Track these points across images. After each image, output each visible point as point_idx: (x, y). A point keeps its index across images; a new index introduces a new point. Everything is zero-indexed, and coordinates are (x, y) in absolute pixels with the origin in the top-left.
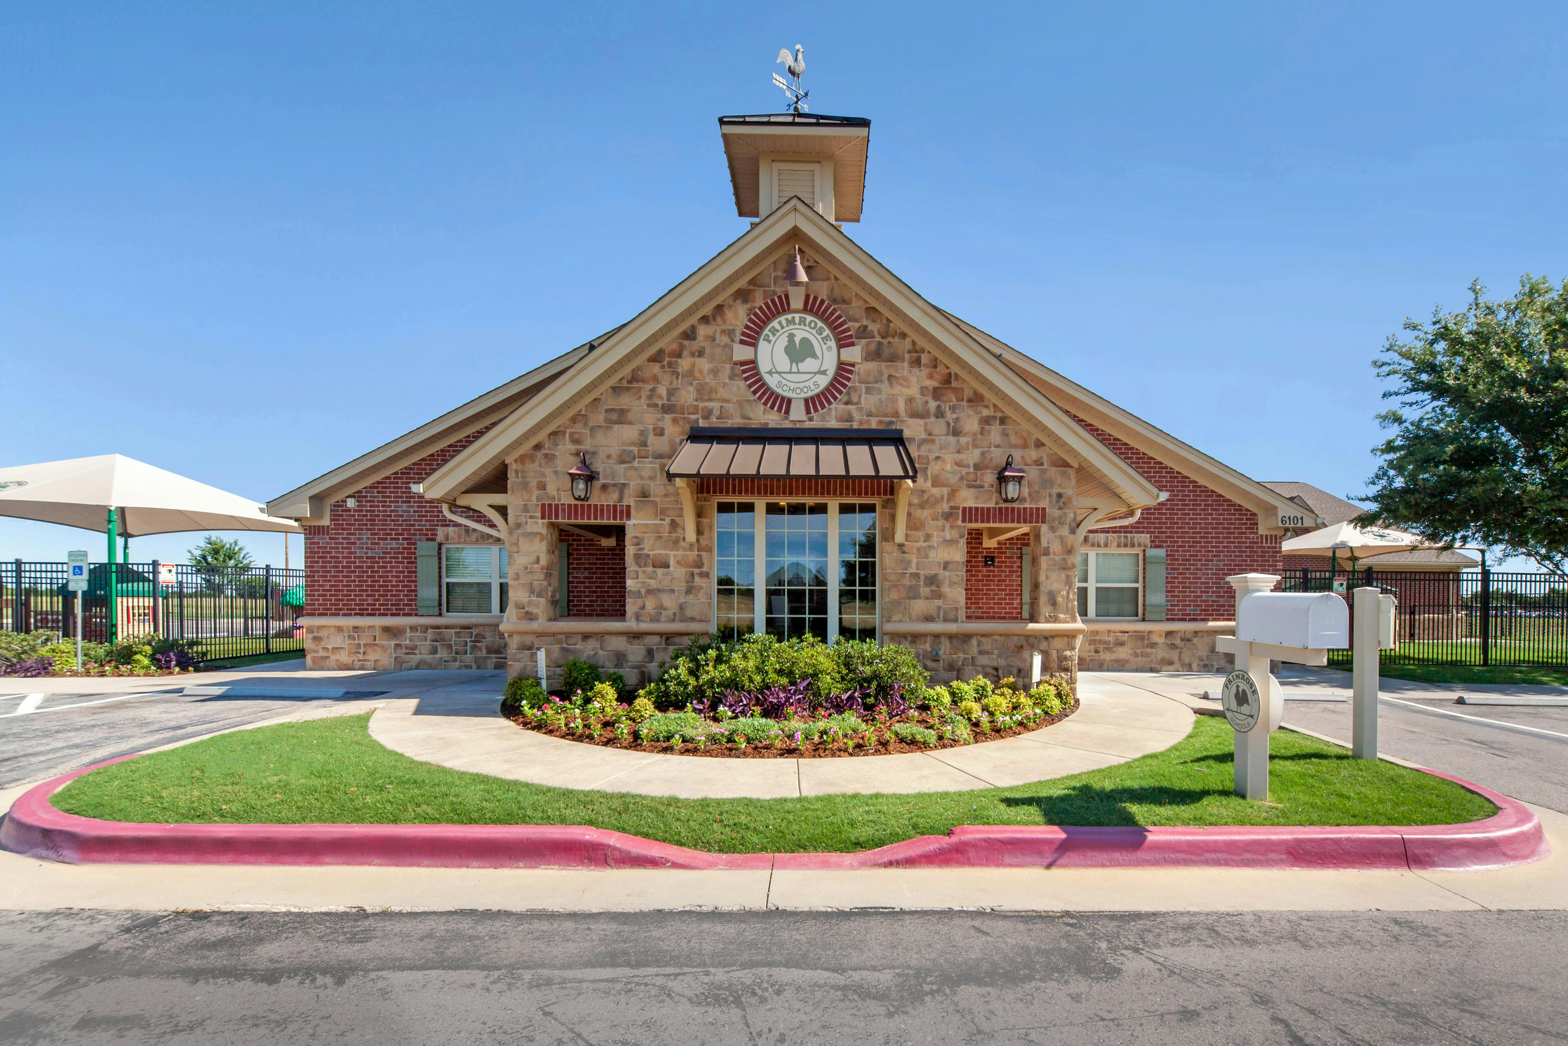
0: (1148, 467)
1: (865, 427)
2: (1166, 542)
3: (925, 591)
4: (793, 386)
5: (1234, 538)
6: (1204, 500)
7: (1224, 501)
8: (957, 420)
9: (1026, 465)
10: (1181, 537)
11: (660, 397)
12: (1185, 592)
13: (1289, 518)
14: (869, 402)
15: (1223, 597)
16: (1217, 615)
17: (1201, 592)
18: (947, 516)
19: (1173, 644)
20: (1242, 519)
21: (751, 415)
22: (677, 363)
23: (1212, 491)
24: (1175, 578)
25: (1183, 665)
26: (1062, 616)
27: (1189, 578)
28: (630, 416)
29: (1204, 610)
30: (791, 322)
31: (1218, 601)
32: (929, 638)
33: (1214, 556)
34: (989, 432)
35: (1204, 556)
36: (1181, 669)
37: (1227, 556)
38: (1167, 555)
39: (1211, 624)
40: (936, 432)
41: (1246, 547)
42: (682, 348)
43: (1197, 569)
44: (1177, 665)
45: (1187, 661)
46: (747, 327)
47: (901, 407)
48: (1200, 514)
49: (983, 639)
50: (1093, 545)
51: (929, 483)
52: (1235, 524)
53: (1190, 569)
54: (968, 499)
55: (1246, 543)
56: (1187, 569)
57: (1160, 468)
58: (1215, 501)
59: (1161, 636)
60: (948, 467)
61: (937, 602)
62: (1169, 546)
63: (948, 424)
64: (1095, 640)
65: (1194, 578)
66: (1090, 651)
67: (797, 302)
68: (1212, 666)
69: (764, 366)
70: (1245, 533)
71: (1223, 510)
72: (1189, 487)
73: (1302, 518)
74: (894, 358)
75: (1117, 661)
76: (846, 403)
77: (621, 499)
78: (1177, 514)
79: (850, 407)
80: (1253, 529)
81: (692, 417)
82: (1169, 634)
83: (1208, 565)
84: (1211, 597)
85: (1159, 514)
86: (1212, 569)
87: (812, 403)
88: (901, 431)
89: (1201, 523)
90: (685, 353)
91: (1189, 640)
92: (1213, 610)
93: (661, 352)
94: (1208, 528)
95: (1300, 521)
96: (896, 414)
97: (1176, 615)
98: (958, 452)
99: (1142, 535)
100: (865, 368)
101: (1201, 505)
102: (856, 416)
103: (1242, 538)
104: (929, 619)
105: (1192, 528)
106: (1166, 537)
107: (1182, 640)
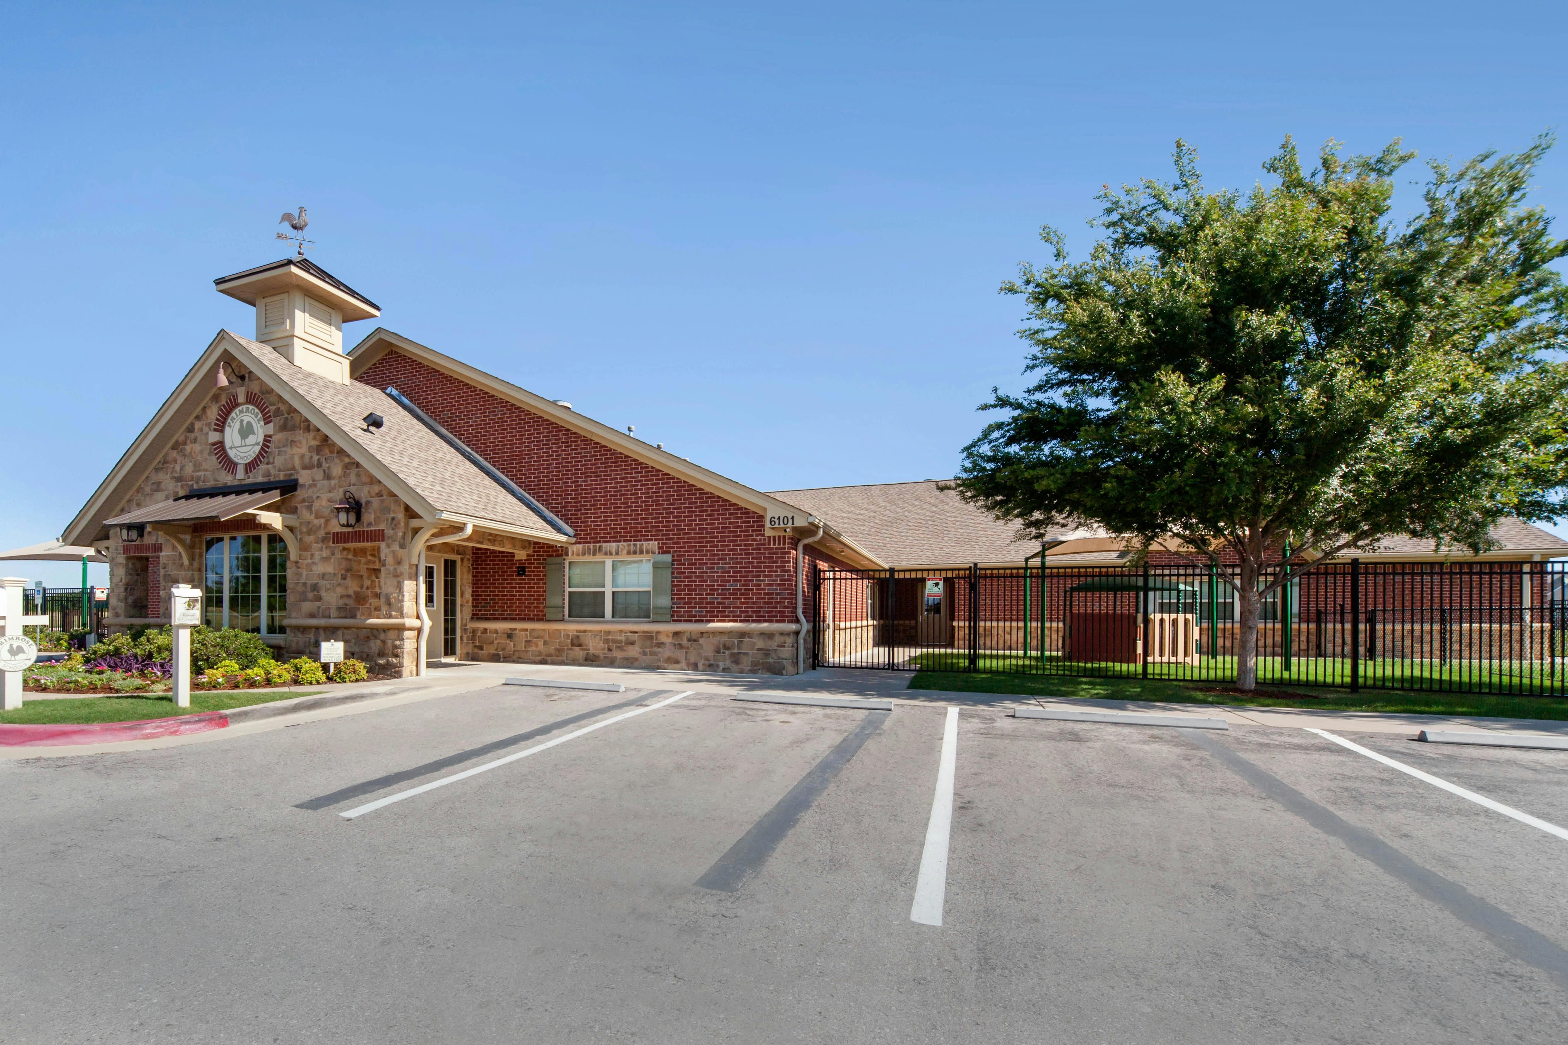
0: (657, 480)
1: (277, 479)
2: (673, 548)
3: (310, 595)
4: (242, 455)
5: (741, 541)
6: (710, 506)
7: (730, 505)
8: (329, 468)
9: (372, 497)
10: (687, 543)
11: (176, 472)
12: (691, 594)
13: (779, 518)
14: (279, 461)
15: (729, 598)
16: (722, 616)
17: (707, 594)
18: (324, 540)
19: (679, 644)
20: (749, 522)
21: (219, 479)
22: (185, 449)
23: (719, 497)
24: (681, 581)
25: (688, 664)
26: (394, 613)
27: (695, 581)
28: (163, 486)
29: (709, 612)
30: (242, 412)
31: (724, 603)
32: (313, 630)
33: (719, 559)
34: (349, 475)
35: (710, 559)
36: (686, 668)
37: (732, 559)
38: (673, 560)
39: (711, 625)
40: (316, 478)
41: (753, 549)
42: (186, 438)
43: (702, 573)
44: (683, 664)
45: (692, 661)
46: (217, 419)
47: (297, 462)
48: (707, 520)
49: (345, 631)
50: (606, 554)
51: (313, 516)
52: (741, 527)
53: (695, 573)
54: (335, 527)
55: (752, 545)
56: (693, 573)
57: (667, 479)
58: (722, 506)
59: (668, 636)
60: (324, 503)
61: (318, 604)
62: (675, 552)
63: (324, 471)
64: (608, 640)
65: (700, 581)
66: (604, 649)
67: (241, 399)
68: (718, 666)
69: (228, 444)
70: (752, 535)
71: (730, 514)
72: (695, 494)
73: (793, 518)
74: (293, 428)
75: (626, 659)
76: (268, 464)
77: (157, 539)
78: (684, 521)
79: (269, 466)
80: (760, 531)
81: (190, 483)
82: (676, 634)
83: (713, 568)
84: (717, 599)
85: (667, 522)
86: (718, 572)
87: (251, 466)
88: (297, 480)
89: (707, 529)
90: (188, 442)
91: (695, 641)
92: (718, 612)
93: (177, 442)
94: (713, 533)
95: (790, 521)
96: (294, 468)
97: (682, 616)
98: (330, 492)
99: (651, 542)
100: (278, 437)
101: (707, 511)
102: (273, 472)
103: (748, 540)
104: (312, 616)
105: (698, 533)
106: (673, 543)
107: (689, 640)
